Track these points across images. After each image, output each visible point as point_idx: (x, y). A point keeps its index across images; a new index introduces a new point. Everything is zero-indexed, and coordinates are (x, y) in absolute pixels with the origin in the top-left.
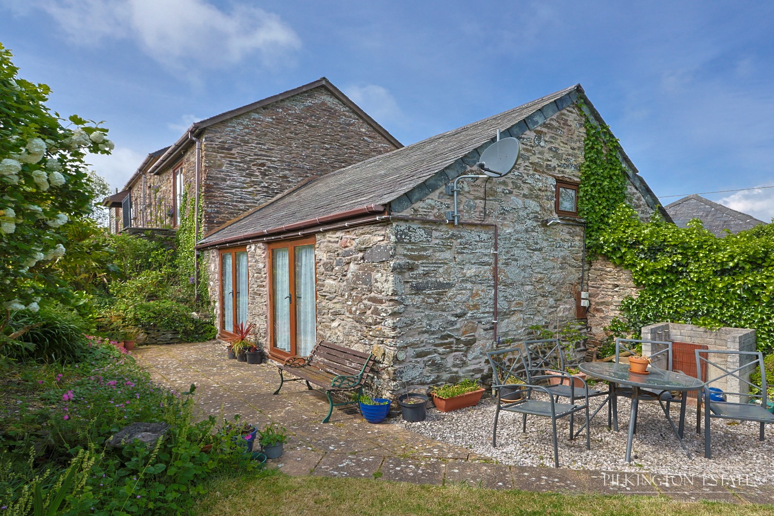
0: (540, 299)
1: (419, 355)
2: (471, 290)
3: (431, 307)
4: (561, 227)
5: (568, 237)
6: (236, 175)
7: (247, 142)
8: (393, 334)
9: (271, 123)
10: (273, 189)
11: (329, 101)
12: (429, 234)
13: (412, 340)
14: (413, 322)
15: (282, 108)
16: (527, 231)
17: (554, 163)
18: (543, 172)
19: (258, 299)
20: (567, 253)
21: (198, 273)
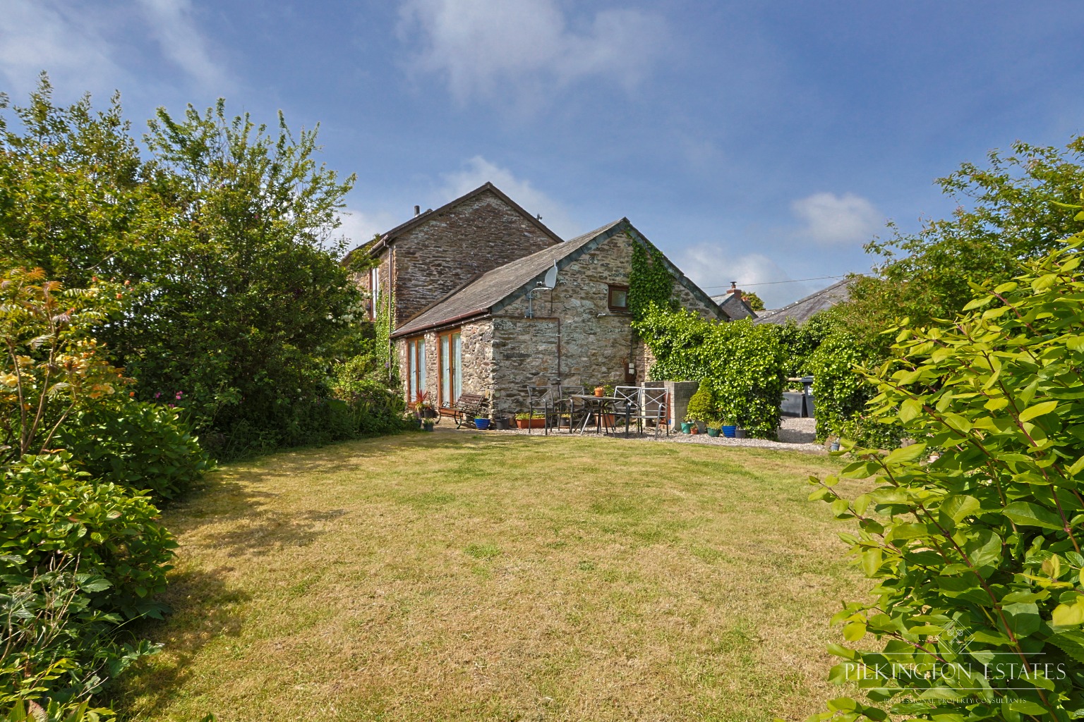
0: (594, 367)
1: (509, 396)
2: (542, 359)
3: (515, 367)
4: (612, 318)
5: (619, 324)
6: (419, 275)
7: (427, 246)
8: (492, 382)
9: (446, 227)
10: (448, 286)
11: (493, 202)
12: (515, 325)
13: (504, 386)
14: (504, 376)
15: (455, 213)
16: (583, 321)
17: (606, 274)
18: (597, 281)
19: (432, 374)
20: (618, 336)
21: (392, 359)
